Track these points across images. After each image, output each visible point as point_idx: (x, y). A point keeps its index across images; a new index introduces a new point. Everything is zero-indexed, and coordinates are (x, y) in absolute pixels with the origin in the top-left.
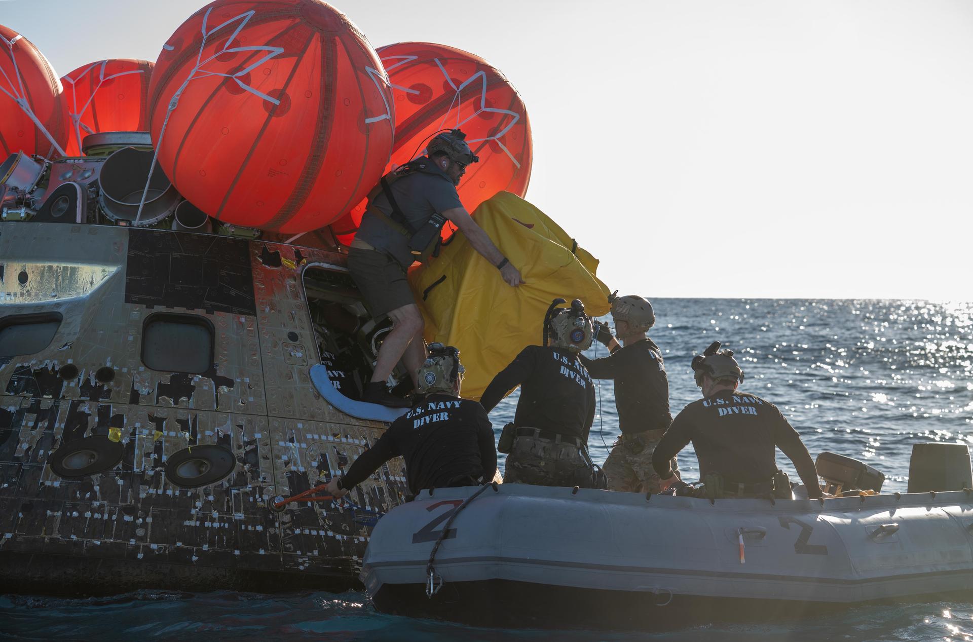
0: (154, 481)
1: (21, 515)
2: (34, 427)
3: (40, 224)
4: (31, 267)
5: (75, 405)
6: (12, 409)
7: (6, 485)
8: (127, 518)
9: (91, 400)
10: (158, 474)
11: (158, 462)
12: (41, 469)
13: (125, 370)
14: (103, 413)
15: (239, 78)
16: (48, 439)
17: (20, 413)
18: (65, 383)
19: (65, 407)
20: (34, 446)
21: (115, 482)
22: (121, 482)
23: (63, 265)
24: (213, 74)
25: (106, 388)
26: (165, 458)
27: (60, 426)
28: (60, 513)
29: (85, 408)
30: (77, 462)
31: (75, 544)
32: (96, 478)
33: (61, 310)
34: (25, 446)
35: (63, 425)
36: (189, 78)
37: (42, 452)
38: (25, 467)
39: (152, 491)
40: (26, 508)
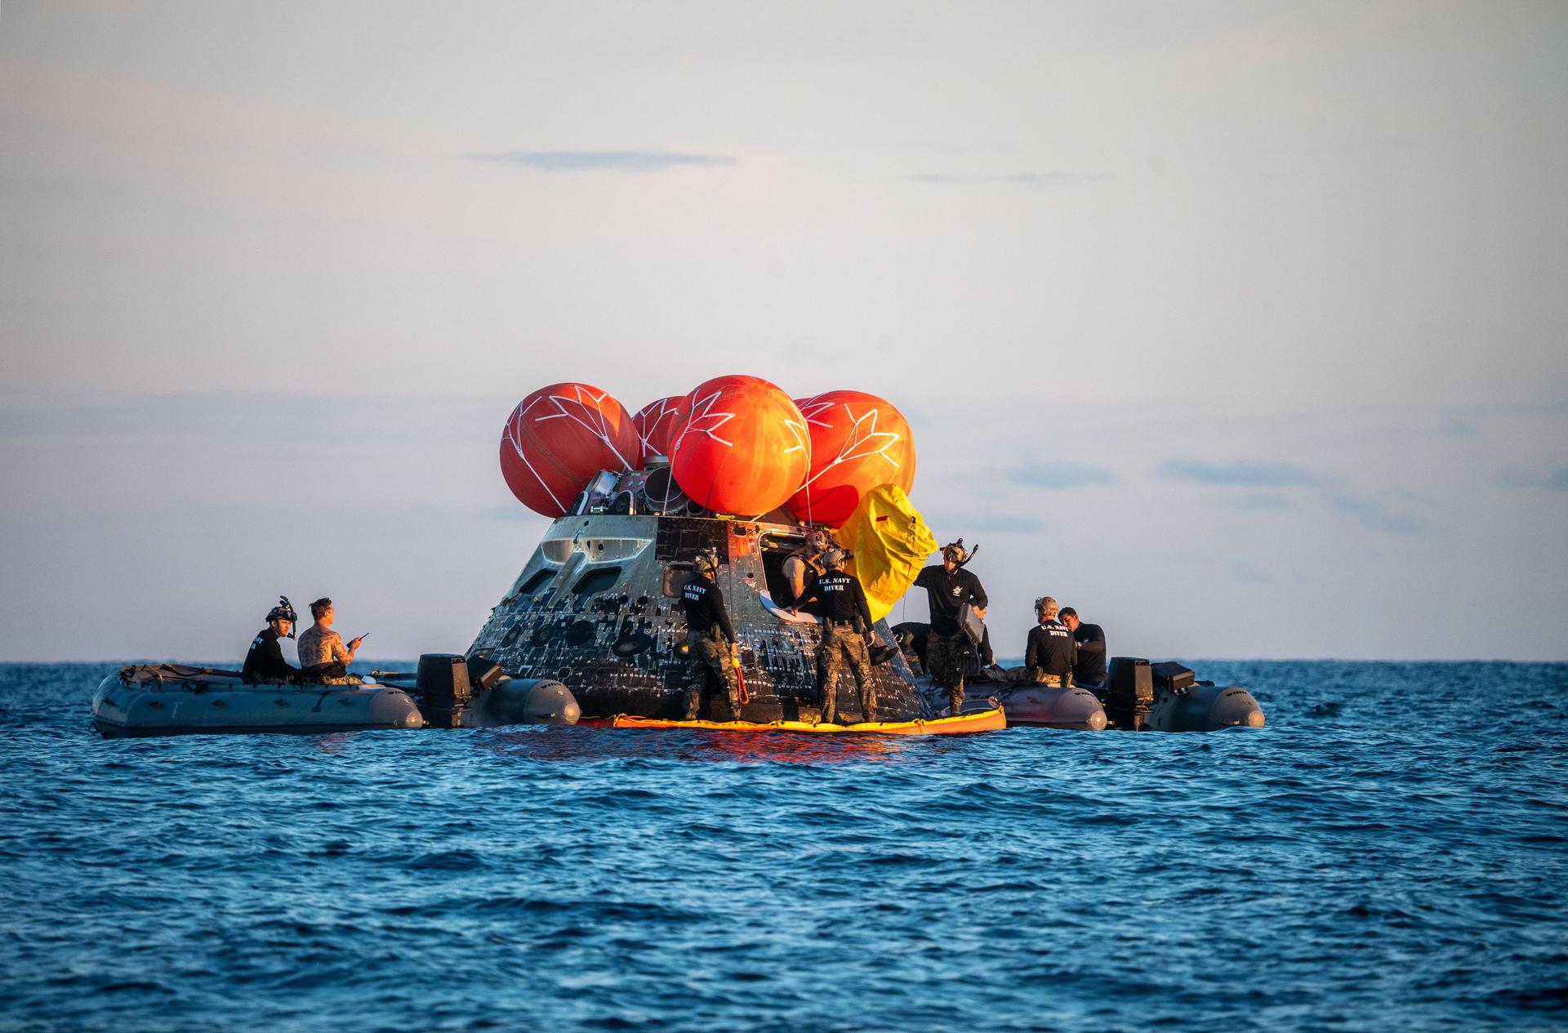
0: (667, 657)
2: (605, 631)
3: (610, 516)
4: (605, 541)
5: (626, 618)
6: (593, 621)
8: (653, 676)
9: (635, 615)
10: (669, 653)
11: (669, 646)
12: (607, 652)
13: (653, 598)
14: (641, 622)
16: (611, 636)
17: (597, 623)
18: (621, 606)
19: (621, 618)
20: (604, 641)
21: (646, 658)
22: (649, 658)
23: (622, 539)
24: (697, 430)
25: (643, 608)
27: (618, 629)
28: (617, 675)
29: (632, 619)
30: (627, 647)
32: (636, 656)
33: (620, 566)
34: (600, 640)
35: (620, 629)
36: (685, 431)
37: (608, 643)
38: (600, 652)
39: (666, 662)
40: (600, 673)
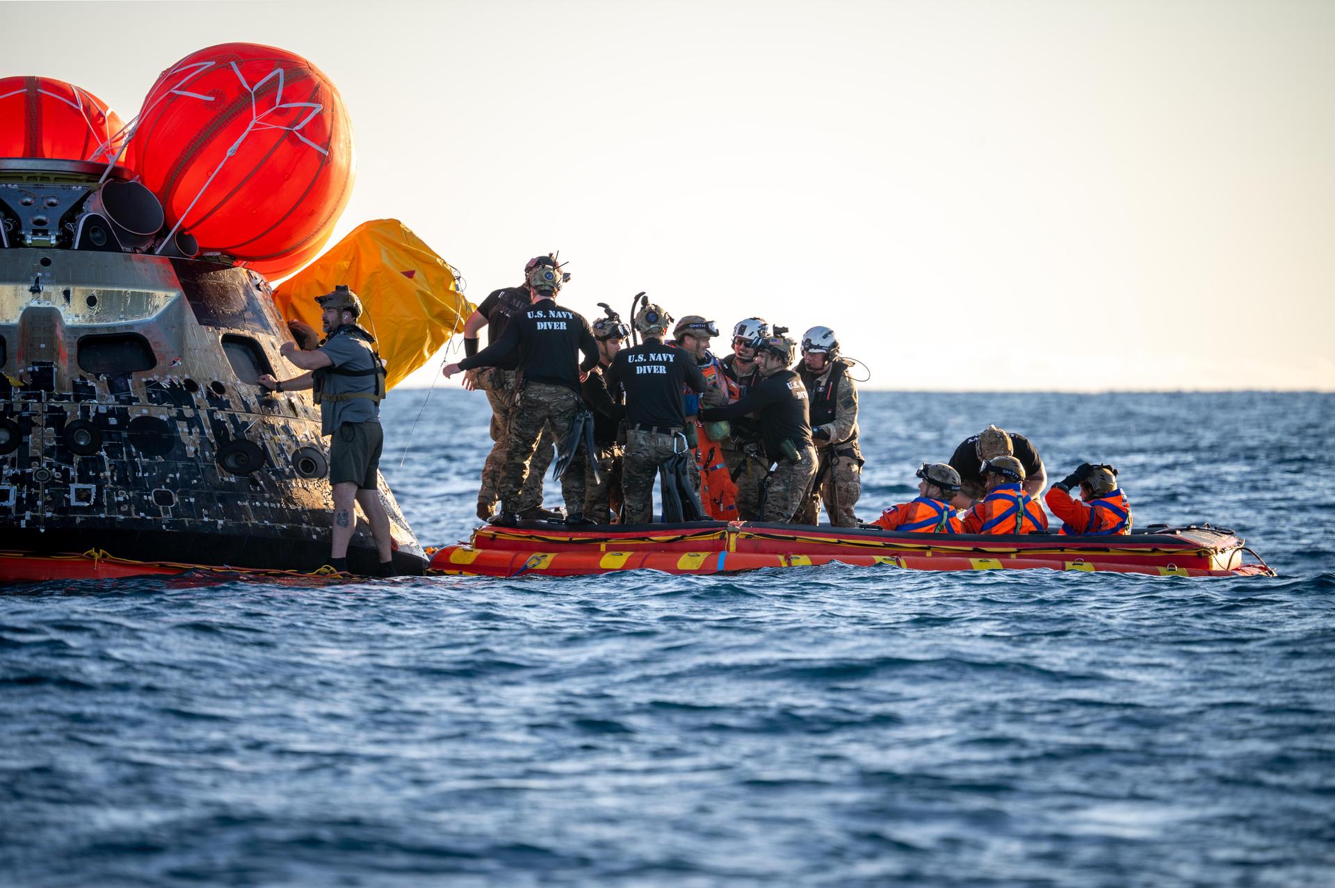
1: (220, 505)
2: (190, 433)
3: (91, 252)
4: (94, 290)
5: (211, 413)
6: (164, 418)
7: (195, 481)
8: (292, 507)
9: (219, 410)
10: (292, 471)
11: (287, 461)
12: (214, 467)
13: (229, 384)
14: (233, 420)
15: (297, 131)
16: (204, 442)
17: (171, 419)
18: (193, 395)
19: (203, 415)
20: (199, 449)
21: (269, 476)
22: (273, 478)
23: (130, 290)
24: (274, 127)
25: (224, 399)
26: (290, 458)
27: (208, 432)
28: (246, 504)
29: (220, 416)
30: (236, 460)
31: (270, 527)
32: (256, 475)
33: (136, 330)
34: (192, 449)
35: (211, 431)
36: (249, 129)
37: (207, 454)
38: (202, 466)
40: (221, 499)
